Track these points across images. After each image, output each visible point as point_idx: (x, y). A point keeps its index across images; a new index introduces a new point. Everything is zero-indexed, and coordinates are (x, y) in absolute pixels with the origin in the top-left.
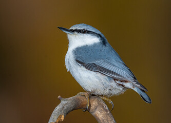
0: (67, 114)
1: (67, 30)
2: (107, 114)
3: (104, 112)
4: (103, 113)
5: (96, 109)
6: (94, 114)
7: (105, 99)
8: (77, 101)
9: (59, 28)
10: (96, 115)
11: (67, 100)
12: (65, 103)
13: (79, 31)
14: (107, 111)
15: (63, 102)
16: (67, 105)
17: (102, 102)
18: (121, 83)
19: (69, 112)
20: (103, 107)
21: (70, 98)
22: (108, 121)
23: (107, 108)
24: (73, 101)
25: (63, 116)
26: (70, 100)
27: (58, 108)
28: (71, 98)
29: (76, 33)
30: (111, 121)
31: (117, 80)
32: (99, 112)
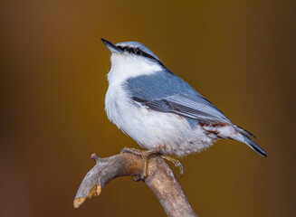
0: (107, 183)
1: (114, 47)
2: (172, 184)
3: (168, 181)
4: (166, 182)
5: (153, 175)
6: (150, 184)
7: (169, 159)
8: (123, 162)
9: (103, 40)
10: (153, 187)
11: (106, 161)
12: (103, 166)
13: (131, 50)
14: (171, 179)
15: (100, 164)
16: (107, 170)
17: (164, 165)
18: (214, 129)
19: (109, 180)
20: (165, 172)
21: (111, 158)
22: (173, 195)
23: (172, 174)
24: (115, 162)
25: (99, 188)
26: (111, 160)
27: (92, 173)
28: (113, 157)
29: (126, 53)
30: (178, 195)
31: (207, 125)
32: (158, 181)
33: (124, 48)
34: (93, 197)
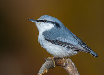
0: (50, 68)
2: (74, 69)
4: (72, 68)
6: (66, 69)
10: (67, 70)
14: (74, 67)
15: (47, 61)
16: (50, 63)
17: (71, 62)
20: (71, 64)
22: (74, 73)
23: (74, 65)
25: (47, 70)
27: (44, 65)
30: (76, 73)
32: (69, 68)
33: (39, 21)
34: (45, 73)
